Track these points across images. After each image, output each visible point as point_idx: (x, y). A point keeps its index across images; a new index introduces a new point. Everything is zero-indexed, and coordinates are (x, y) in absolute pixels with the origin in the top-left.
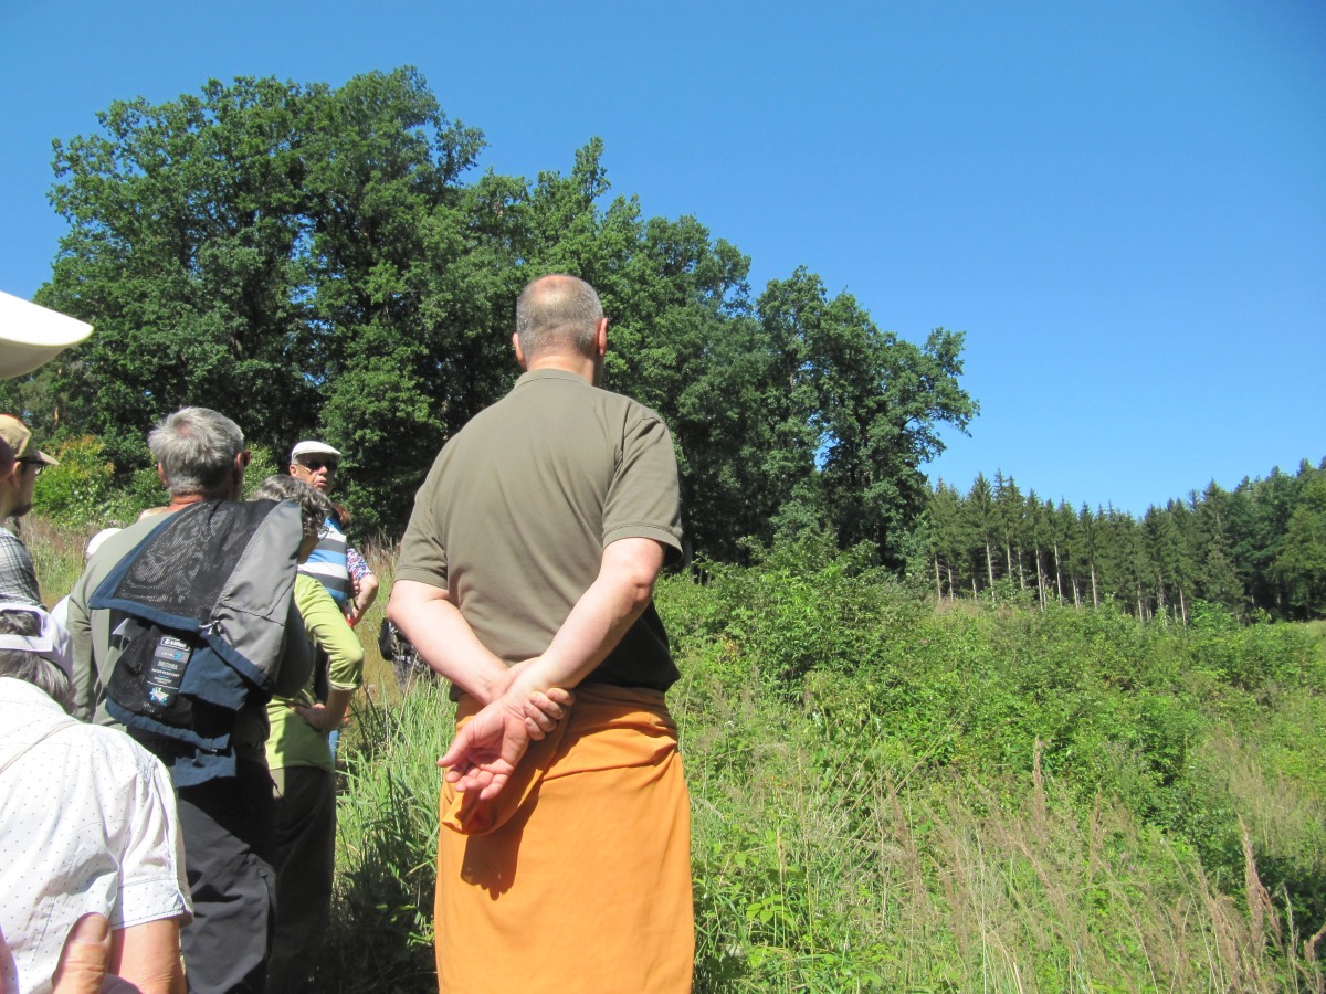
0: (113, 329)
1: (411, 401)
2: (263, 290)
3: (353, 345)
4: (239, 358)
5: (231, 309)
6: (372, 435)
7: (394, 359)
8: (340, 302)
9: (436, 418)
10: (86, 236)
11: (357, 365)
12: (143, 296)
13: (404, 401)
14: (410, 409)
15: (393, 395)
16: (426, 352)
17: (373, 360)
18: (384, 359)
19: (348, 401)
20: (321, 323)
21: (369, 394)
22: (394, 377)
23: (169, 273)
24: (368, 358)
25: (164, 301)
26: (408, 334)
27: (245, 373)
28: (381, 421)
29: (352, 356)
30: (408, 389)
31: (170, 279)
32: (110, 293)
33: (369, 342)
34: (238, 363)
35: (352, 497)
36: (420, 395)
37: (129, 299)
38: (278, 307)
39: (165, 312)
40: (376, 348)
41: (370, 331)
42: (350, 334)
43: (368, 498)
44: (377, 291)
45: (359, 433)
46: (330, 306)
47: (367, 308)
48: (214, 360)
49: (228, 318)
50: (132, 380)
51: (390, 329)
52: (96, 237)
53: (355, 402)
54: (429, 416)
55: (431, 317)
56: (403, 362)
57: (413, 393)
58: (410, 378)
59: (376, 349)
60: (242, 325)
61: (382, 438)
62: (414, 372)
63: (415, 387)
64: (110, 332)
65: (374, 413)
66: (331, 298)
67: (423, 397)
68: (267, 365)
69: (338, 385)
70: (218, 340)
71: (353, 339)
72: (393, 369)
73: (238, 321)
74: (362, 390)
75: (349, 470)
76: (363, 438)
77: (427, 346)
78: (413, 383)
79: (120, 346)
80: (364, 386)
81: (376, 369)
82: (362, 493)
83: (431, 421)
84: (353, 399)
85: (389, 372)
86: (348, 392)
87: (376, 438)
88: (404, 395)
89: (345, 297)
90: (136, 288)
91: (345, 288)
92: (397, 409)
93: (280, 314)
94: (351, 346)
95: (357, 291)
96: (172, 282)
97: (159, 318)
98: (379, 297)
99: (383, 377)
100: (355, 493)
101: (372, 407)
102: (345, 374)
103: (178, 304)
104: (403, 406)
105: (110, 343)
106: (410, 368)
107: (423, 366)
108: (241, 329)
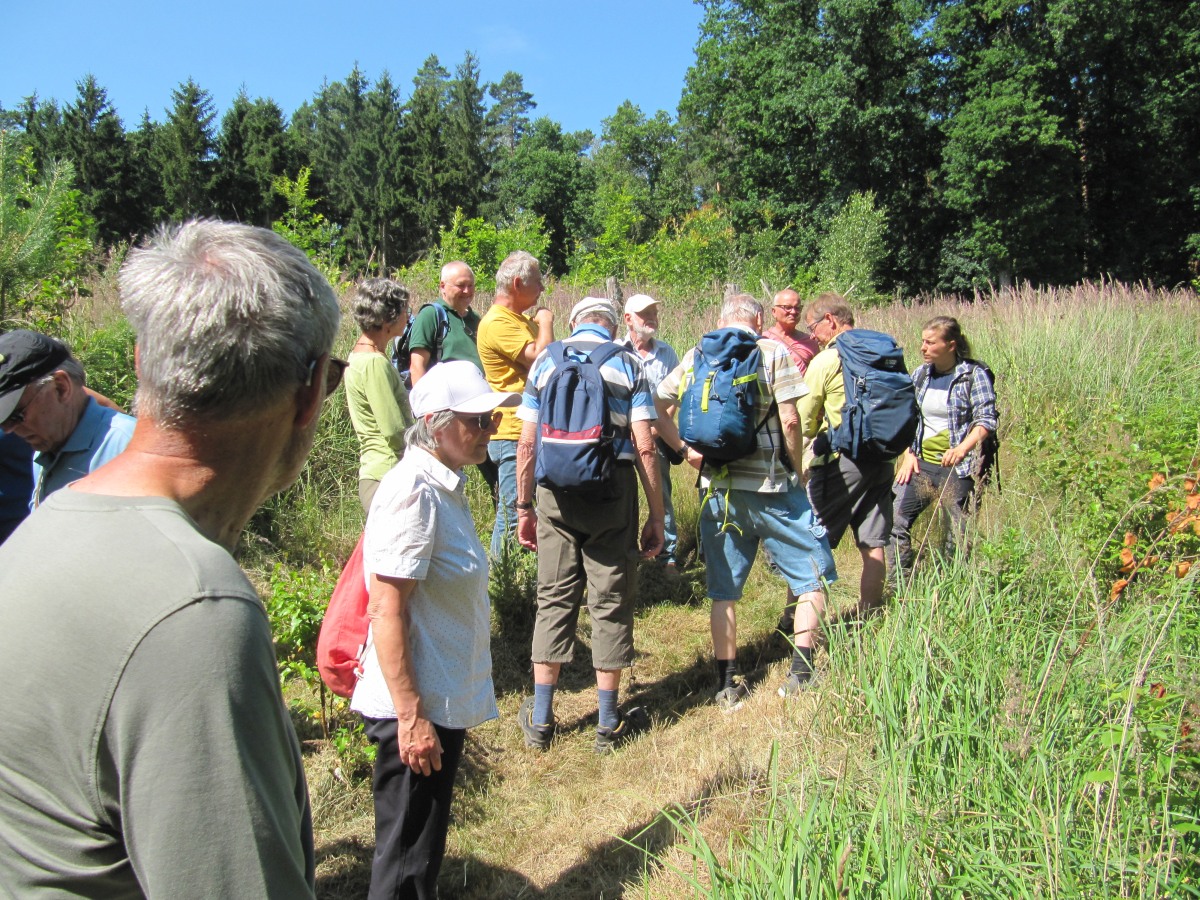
0: (748, 101)
1: (1038, 123)
2: (881, 35)
3: (974, 72)
4: (862, 107)
5: (853, 60)
6: (994, 166)
7: (1017, 80)
8: (958, 30)
9: (1067, 139)
10: (718, 17)
11: (978, 94)
12: (770, 64)
13: (1028, 125)
14: (1035, 131)
15: (1014, 119)
16: (1054, 65)
17: (995, 85)
18: (1006, 83)
19: (969, 132)
20: (940, 57)
21: (992, 122)
22: (1016, 100)
23: (793, 35)
24: (990, 83)
25: (788, 64)
26: (1033, 50)
27: (869, 122)
28: (1005, 148)
29: (973, 84)
30: (1035, 111)
31: (794, 40)
32: (742, 67)
33: (990, 66)
34: (861, 113)
35: (979, 233)
36: (1047, 116)
37: (758, 70)
38: (895, 49)
39: (791, 74)
40: (998, 71)
41: (992, 56)
42: (970, 62)
43: (995, 233)
44: (995, 8)
45: (981, 164)
46: (947, 35)
47: (987, 30)
48: (838, 114)
49: (848, 70)
50: (768, 146)
51: (1013, 49)
52: (726, 17)
53: (976, 132)
54: (1059, 136)
55: (1060, 26)
56: (1027, 81)
57: (1039, 114)
58: (1036, 99)
59: (998, 74)
60: (863, 73)
61: (1005, 167)
62: (1040, 91)
63: (1043, 107)
64: (745, 105)
65: (996, 141)
66: (947, 26)
67: (1050, 118)
68: (889, 110)
69: (961, 118)
70: (840, 91)
71: (973, 67)
72: (1016, 90)
73: (860, 71)
74: (984, 118)
75: (975, 205)
76: (985, 170)
77: (1058, 60)
78: (1039, 103)
79: (754, 116)
80: (986, 114)
81: (998, 94)
82: (988, 228)
83: (1063, 142)
84: (975, 129)
85: (1011, 94)
86: (968, 123)
87: (999, 168)
88: (1029, 118)
89: (962, 24)
90: (763, 58)
91: (962, 13)
92: (1021, 133)
93: (899, 55)
94: (974, 74)
95: (975, 13)
96: (796, 43)
97: (787, 83)
98: (998, 13)
99: (1005, 101)
100: (982, 229)
101: (993, 135)
102: (968, 106)
103: (803, 65)
104: (1028, 129)
105: (747, 114)
106: (1035, 86)
107: (1051, 84)
108: (862, 78)
